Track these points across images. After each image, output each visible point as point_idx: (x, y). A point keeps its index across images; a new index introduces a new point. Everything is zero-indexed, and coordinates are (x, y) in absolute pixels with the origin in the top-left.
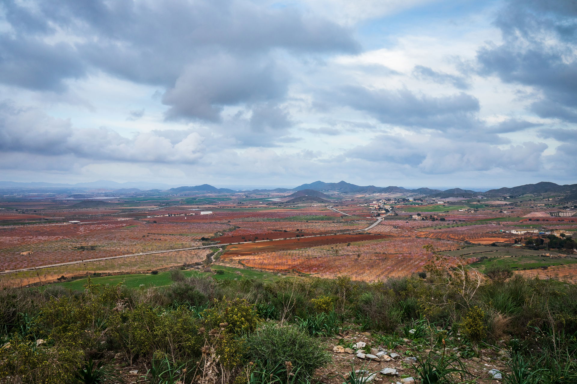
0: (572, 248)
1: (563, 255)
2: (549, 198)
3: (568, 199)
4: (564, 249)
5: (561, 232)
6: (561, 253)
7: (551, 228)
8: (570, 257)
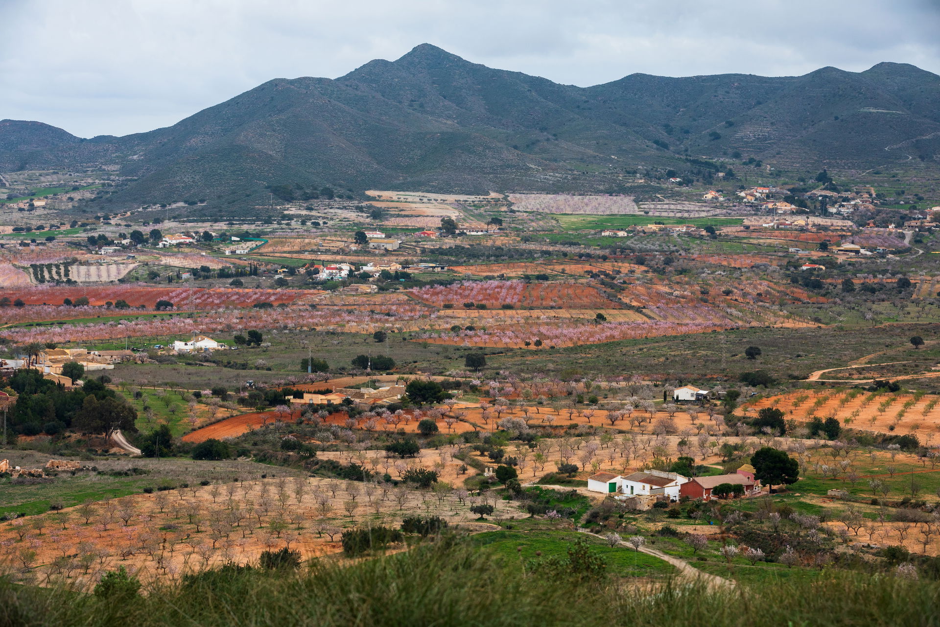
0: (106, 428)
1: (65, 464)
2: (32, 195)
3: (110, 201)
4: (76, 436)
5: (70, 354)
6: (61, 455)
7: (29, 340)
8: (94, 469)
